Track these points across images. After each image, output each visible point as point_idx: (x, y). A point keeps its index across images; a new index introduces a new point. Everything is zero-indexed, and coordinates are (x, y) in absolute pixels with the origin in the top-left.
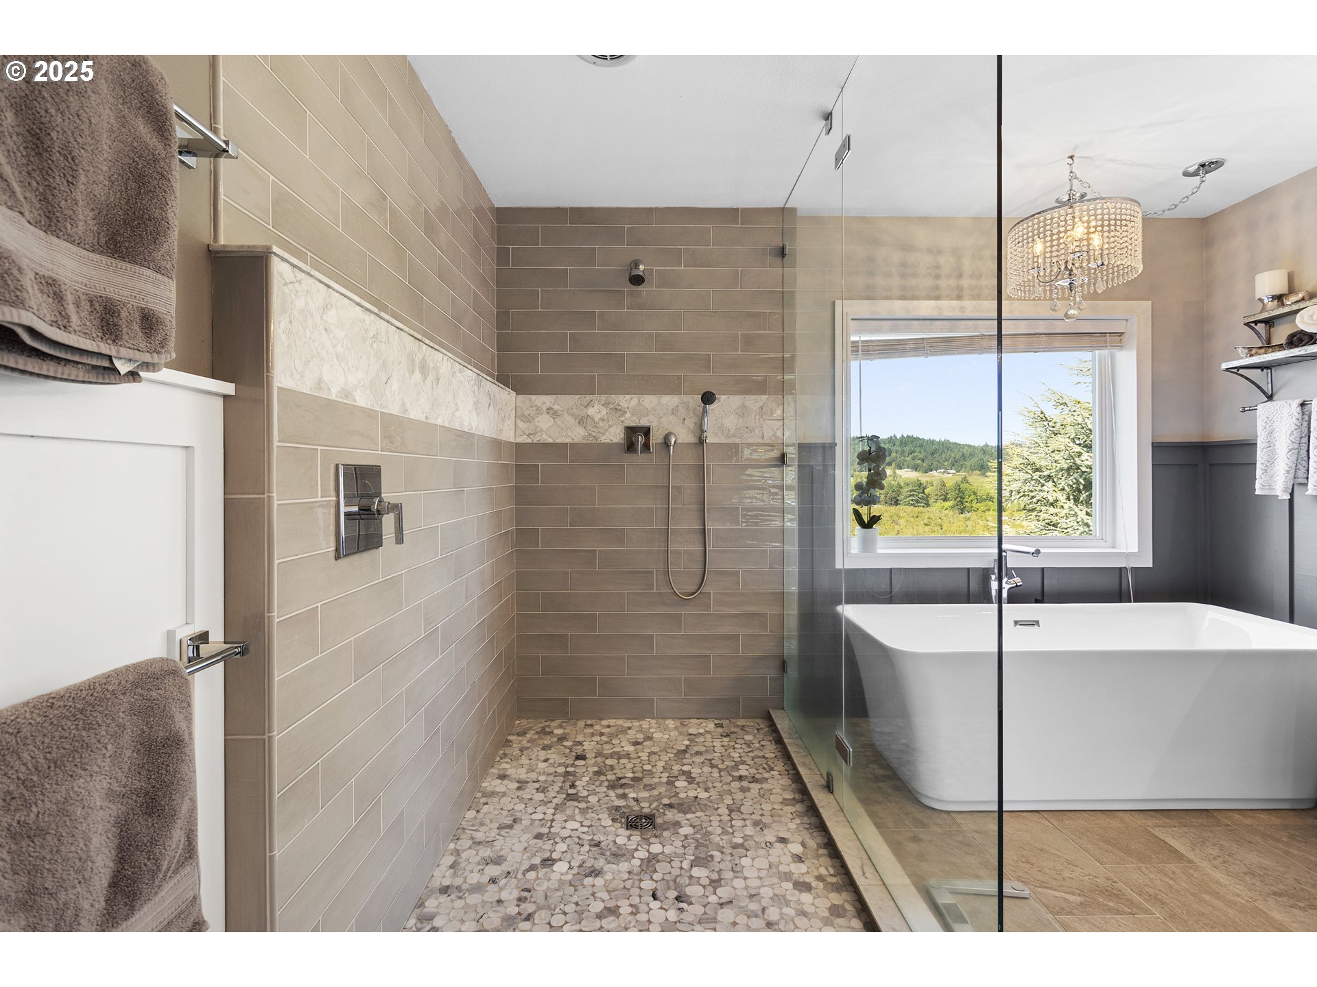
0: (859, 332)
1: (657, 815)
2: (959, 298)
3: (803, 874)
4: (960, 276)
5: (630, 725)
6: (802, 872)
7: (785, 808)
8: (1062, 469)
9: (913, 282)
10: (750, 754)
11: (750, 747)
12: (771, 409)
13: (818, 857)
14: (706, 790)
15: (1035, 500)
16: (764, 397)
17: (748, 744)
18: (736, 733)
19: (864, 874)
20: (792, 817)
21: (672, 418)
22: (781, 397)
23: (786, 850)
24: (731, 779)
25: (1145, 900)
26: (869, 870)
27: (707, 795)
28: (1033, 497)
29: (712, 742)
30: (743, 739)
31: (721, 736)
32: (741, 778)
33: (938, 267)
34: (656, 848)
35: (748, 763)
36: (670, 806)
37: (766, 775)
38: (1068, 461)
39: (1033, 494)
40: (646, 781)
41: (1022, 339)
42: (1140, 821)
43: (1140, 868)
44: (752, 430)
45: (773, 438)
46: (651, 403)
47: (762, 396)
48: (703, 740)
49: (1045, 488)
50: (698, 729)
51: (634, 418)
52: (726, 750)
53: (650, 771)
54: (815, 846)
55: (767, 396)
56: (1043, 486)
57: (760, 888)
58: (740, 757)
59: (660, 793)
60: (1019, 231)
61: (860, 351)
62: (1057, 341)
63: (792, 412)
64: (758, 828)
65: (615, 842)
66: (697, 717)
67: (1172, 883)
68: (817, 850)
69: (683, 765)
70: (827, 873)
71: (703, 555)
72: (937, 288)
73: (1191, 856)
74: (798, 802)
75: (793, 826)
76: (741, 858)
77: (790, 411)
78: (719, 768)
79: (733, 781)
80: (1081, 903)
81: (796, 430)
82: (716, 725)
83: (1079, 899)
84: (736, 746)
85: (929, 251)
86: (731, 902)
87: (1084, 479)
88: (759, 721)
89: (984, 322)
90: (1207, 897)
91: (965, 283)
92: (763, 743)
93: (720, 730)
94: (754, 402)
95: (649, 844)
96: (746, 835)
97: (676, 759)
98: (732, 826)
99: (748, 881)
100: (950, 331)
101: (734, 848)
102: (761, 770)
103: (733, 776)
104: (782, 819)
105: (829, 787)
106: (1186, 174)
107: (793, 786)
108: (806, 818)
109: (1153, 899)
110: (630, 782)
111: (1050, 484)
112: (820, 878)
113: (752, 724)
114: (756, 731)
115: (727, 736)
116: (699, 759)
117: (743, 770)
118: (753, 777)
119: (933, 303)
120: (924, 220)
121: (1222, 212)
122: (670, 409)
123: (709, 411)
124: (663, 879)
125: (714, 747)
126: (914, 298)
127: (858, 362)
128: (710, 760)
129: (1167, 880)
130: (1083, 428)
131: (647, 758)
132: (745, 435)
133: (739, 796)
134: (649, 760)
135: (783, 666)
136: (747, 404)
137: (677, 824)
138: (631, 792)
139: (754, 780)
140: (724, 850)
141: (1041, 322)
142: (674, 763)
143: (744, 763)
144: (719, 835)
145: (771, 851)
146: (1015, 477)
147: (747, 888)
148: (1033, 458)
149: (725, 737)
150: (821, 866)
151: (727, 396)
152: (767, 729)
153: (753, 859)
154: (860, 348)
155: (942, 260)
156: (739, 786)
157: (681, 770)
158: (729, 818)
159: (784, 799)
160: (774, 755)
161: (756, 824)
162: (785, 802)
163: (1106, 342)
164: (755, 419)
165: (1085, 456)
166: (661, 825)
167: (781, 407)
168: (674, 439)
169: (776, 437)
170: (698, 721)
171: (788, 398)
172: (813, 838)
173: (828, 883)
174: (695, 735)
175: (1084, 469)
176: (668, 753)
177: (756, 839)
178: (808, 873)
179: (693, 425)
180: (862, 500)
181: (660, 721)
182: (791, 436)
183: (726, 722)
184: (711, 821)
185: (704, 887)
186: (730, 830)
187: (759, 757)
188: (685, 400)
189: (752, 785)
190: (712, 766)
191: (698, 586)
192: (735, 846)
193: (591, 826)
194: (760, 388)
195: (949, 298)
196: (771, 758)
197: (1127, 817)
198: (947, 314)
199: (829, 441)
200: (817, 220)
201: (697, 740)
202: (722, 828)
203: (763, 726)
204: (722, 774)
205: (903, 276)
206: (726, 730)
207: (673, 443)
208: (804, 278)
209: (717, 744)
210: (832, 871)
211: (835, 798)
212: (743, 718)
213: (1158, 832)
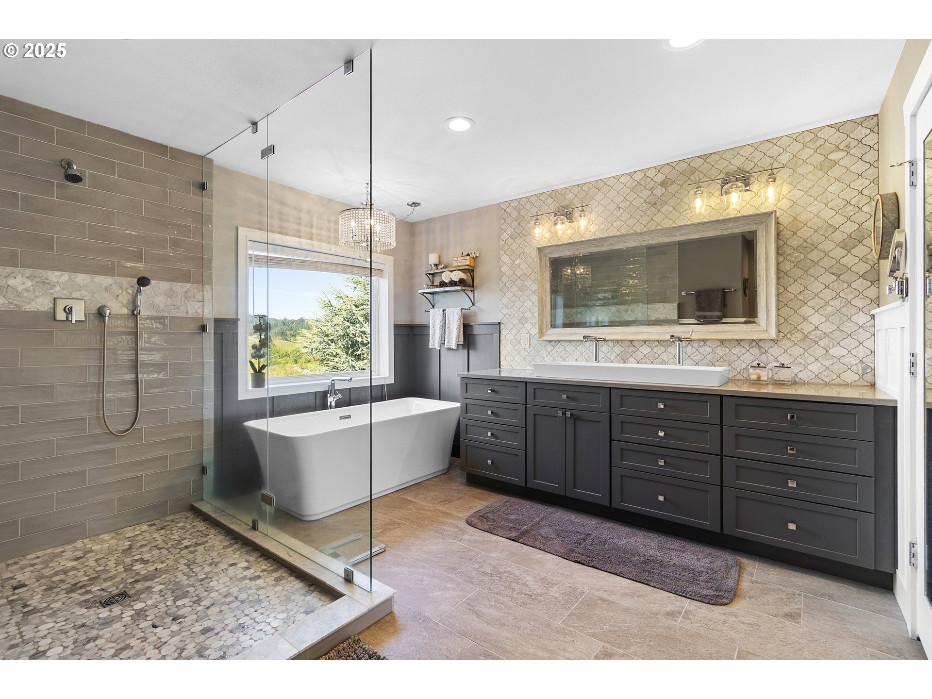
0: (253, 249)
1: (127, 590)
2: (311, 239)
3: (253, 573)
4: (311, 227)
5: (62, 549)
6: (252, 572)
7: (227, 550)
8: (340, 336)
9: (286, 225)
10: (187, 533)
11: (185, 529)
12: (194, 294)
13: (258, 563)
14: (162, 562)
15: (325, 354)
16: (189, 285)
17: (183, 528)
18: (169, 525)
19: (290, 556)
20: (233, 552)
21: (105, 294)
22: (201, 286)
23: (237, 568)
24: (179, 550)
25: (403, 521)
26: (292, 553)
27: (164, 565)
28: (324, 352)
29: (152, 536)
30: (177, 526)
31: (157, 530)
32: (186, 547)
33: (300, 219)
34: (139, 606)
35: (187, 538)
36: (137, 581)
37: (205, 539)
38: (343, 331)
39: (325, 350)
40: (104, 576)
41: (340, 266)
42: (397, 495)
43: (399, 511)
44: (178, 308)
45: (195, 314)
46: (83, 280)
47: (187, 284)
48: (143, 537)
49: (331, 347)
50: (134, 532)
51: (65, 292)
52: (166, 537)
53: (104, 569)
54: (255, 559)
55: (191, 284)
56: (329, 345)
57: (229, 590)
58: (180, 537)
59: (122, 579)
60: (346, 215)
61: (253, 261)
62: (356, 270)
63: (210, 297)
64: (213, 566)
65: (99, 618)
66: (130, 525)
67: (410, 512)
68: (256, 560)
69: (133, 556)
70: (266, 567)
71: (136, 400)
72: (299, 231)
73: (415, 501)
74: (234, 544)
75: (236, 556)
76: (209, 583)
77: (208, 296)
78: (166, 548)
79: (181, 550)
80: (382, 531)
81: (212, 310)
82: (148, 525)
83: (381, 530)
84: (173, 532)
85: (295, 209)
86: (213, 604)
87: (351, 342)
88: (185, 513)
89: (323, 254)
90: (421, 512)
91: (314, 231)
92: (194, 524)
93: (154, 527)
94: (180, 288)
95: (132, 606)
96: (206, 572)
97: (124, 555)
98: (194, 572)
99: (219, 591)
100: (306, 257)
101: (201, 581)
102: (200, 538)
103: (180, 548)
104: (228, 556)
105: (254, 527)
106: (408, 205)
107: (227, 538)
108: (243, 549)
109: (407, 519)
110: (88, 582)
111: (333, 344)
112: (263, 571)
113: (179, 517)
114: (185, 519)
115: (162, 529)
116: (145, 549)
117: (186, 543)
118: (196, 544)
119: (297, 239)
120: (293, 190)
121: (418, 222)
122: (103, 286)
123: (142, 292)
124: (156, 617)
125: (154, 538)
126: (286, 234)
127: (252, 268)
128: (156, 546)
129: (409, 511)
130: (350, 312)
131: (96, 564)
132: (173, 311)
133: (191, 556)
134: (98, 564)
135: (204, 470)
136: (174, 288)
137: (150, 587)
138: (94, 587)
139: (197, 545)
140: (194, 585)
141: (349, 259)
142: (123, 558)
143: (185, 539)
144: (187, 580)
145: (227, 572)
146: (315, 340)
147: (220, 594)
148: (324, 329)
149: (161, 530)
150: (261, 566)
151: (157, 281)
152: (193, 516)
153: (218, 581)
154: (253, 259)
155: (302, 215)
156: (188, 551)
157: (133, 559)
158: (189, 569)
159: (224, 546)
160: (206, 528)
161: (210, 565)
162: (225, 547)
163: (376, 274)
164: (181, 300)
165: (352, 328)
166: (135, 594)
167: (201, 293)
168: (108, 311)
169: (197, 313)
170: (132, 527)
171: (207, 287)
172: (251, 556)
173: (269, 570)
174: (134, 537)
175: (351, 336)
176: (114, 554)
177: (215, 571)
178: (256, 571)
179: (127, 301)
180: (257, 355)
181: (93, 538)
182: (209, 312)
183: (156, 522)
184: (176, 576)
185: (190, 606)
186: (194, 574)
187: (194, 532)
188: (118, 281)
189: (197, 548)
190: (159, 549)
191: (131, 425)
192: (202, 580)
193: (67, 619)
194: (184, 277)
195: (305, 238)
196: (204, 530)
197: (392, 495)
198: (304, 247)
199: (234, 317)
200: (227, 172)
201: (136, 539)
202: (187, 576)
203: (189, 515)
204: (170, 550)
205: (281, 220)
206: (159, 526)
207: (108, 314)
208: (218, 208)
209: (156, 535)
210: (269, 565)
211: (260, 532)
212: (170, 515)
213: (403, 497)
